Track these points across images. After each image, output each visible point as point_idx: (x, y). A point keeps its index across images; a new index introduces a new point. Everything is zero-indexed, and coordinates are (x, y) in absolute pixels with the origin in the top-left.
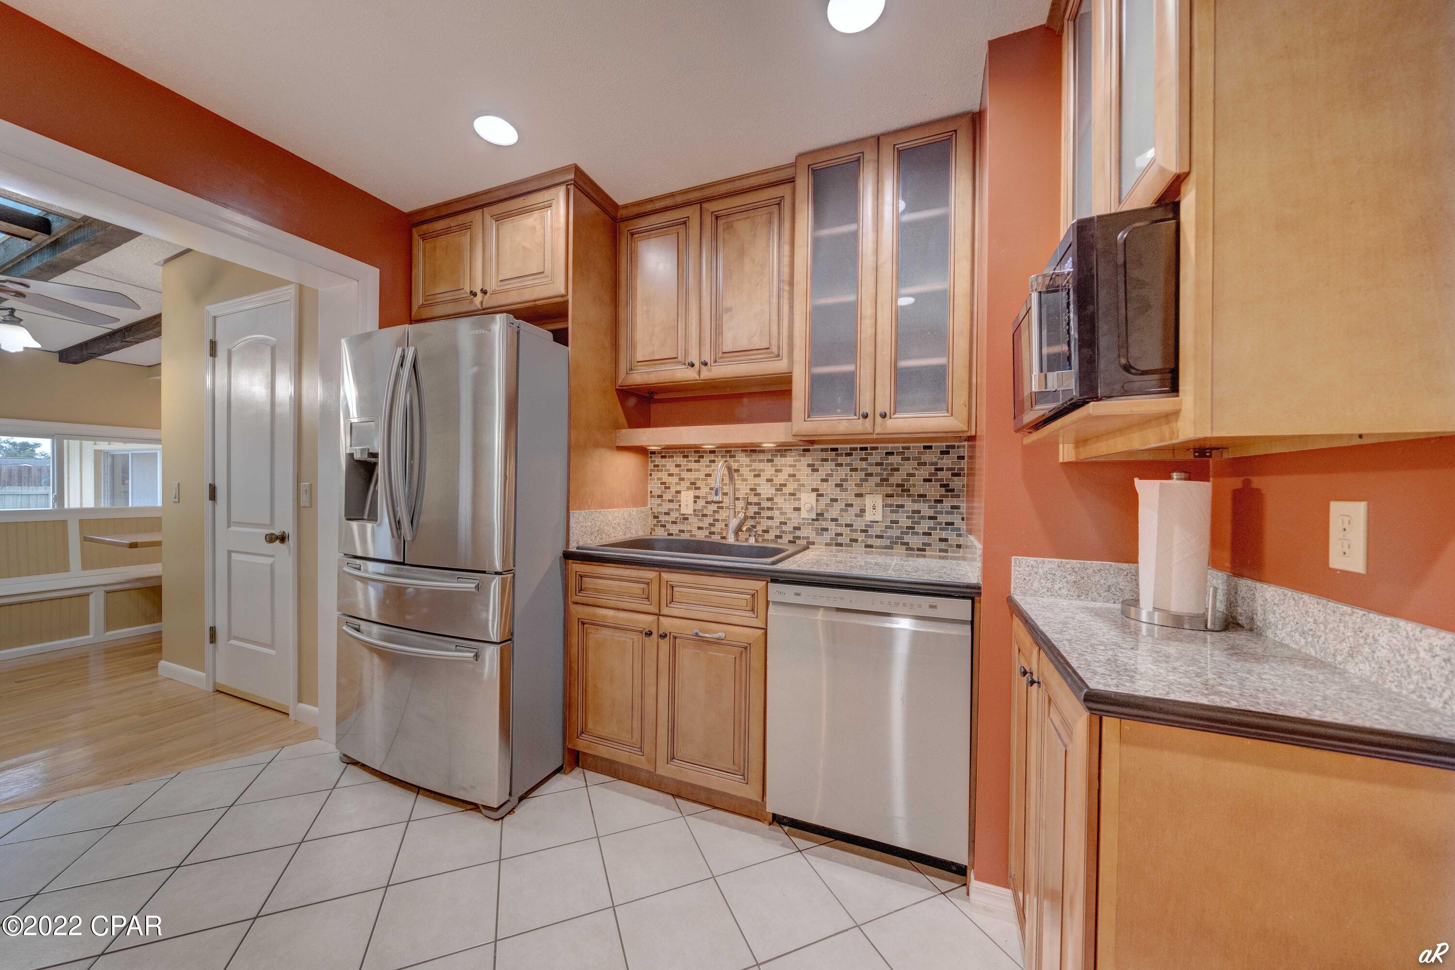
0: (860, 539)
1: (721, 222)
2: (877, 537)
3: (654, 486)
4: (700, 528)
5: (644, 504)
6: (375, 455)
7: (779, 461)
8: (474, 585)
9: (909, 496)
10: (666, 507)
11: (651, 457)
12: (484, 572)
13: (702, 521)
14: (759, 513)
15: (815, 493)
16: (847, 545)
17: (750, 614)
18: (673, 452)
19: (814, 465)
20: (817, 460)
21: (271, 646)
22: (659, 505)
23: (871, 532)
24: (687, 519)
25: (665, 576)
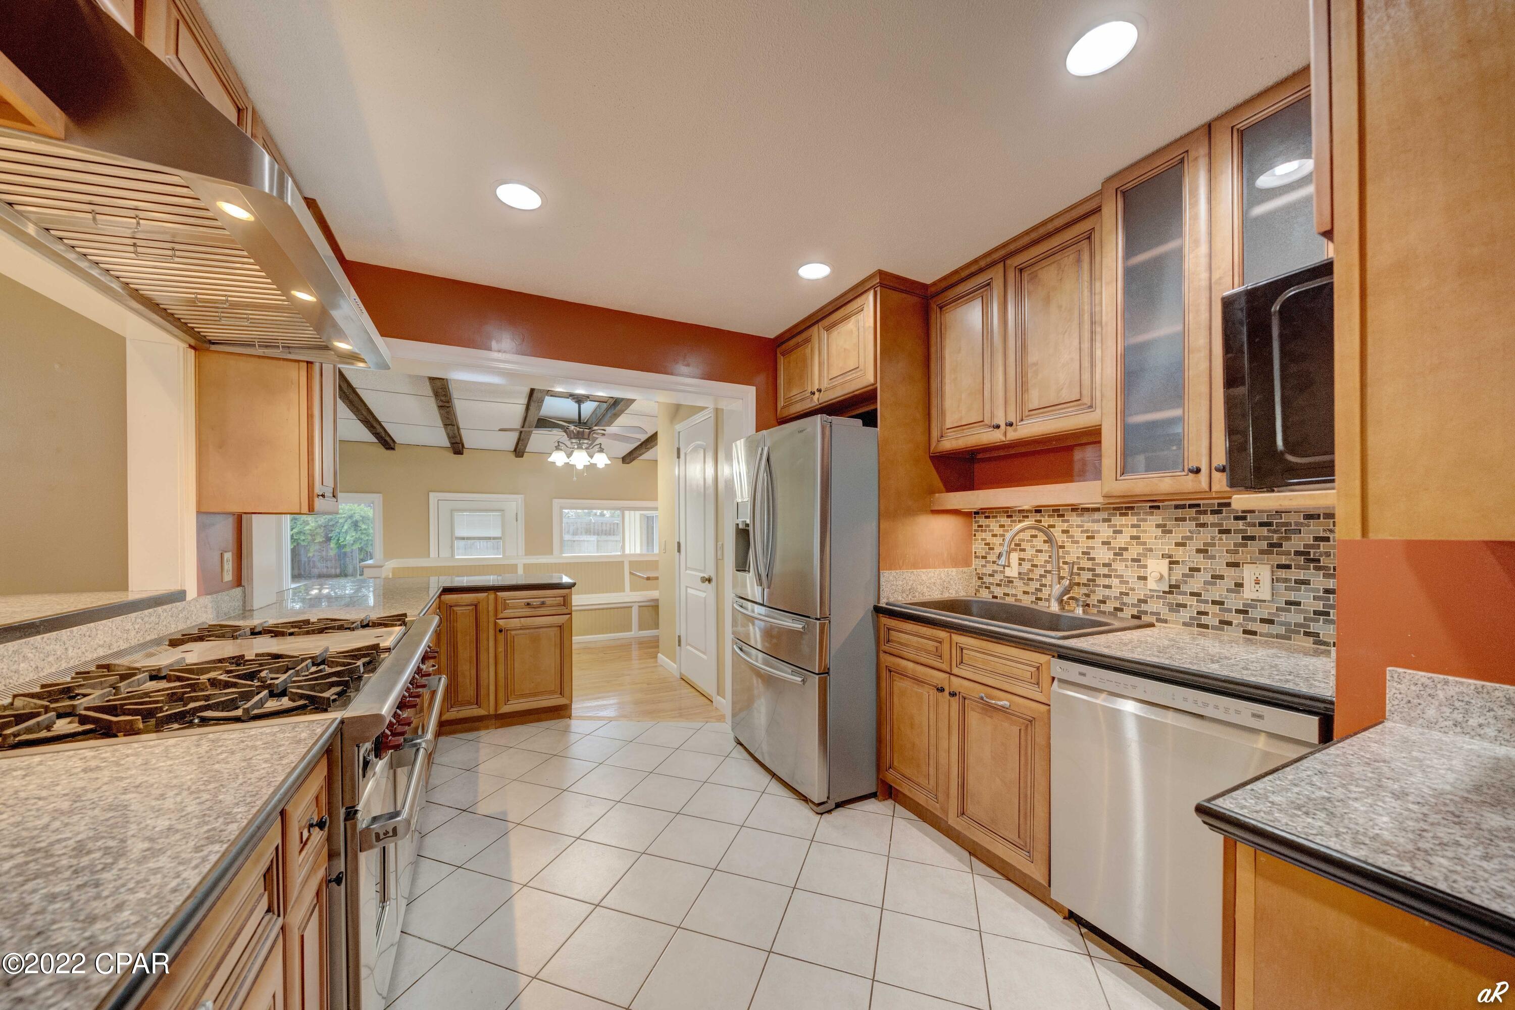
0: (1235, 622)
1: (1025, 275)
2: (1263, 621)
3: (978, 547)
4: (1025, 593)
5: (968, 564)
6: (747, 525)
7: (1118, 520)
8: (801, 626)
9: (1318, 568)
10: (989, 569)
11: (975, 517)
12: (809, 617)
13: (1028, 585)
14: (1094, 581)
15: (1168, 560)
16: (1214, 628)
17: (1036, 688)
18: (997, 512)
19: (1165, 526)
20: (1170, 519)
21: (704, 653)
22: (983, 566)
23: (1252, 613)
24: (1012, 582)
25: (957, 638)
